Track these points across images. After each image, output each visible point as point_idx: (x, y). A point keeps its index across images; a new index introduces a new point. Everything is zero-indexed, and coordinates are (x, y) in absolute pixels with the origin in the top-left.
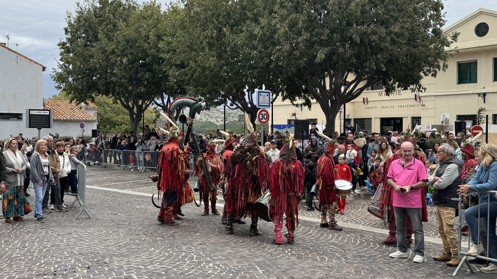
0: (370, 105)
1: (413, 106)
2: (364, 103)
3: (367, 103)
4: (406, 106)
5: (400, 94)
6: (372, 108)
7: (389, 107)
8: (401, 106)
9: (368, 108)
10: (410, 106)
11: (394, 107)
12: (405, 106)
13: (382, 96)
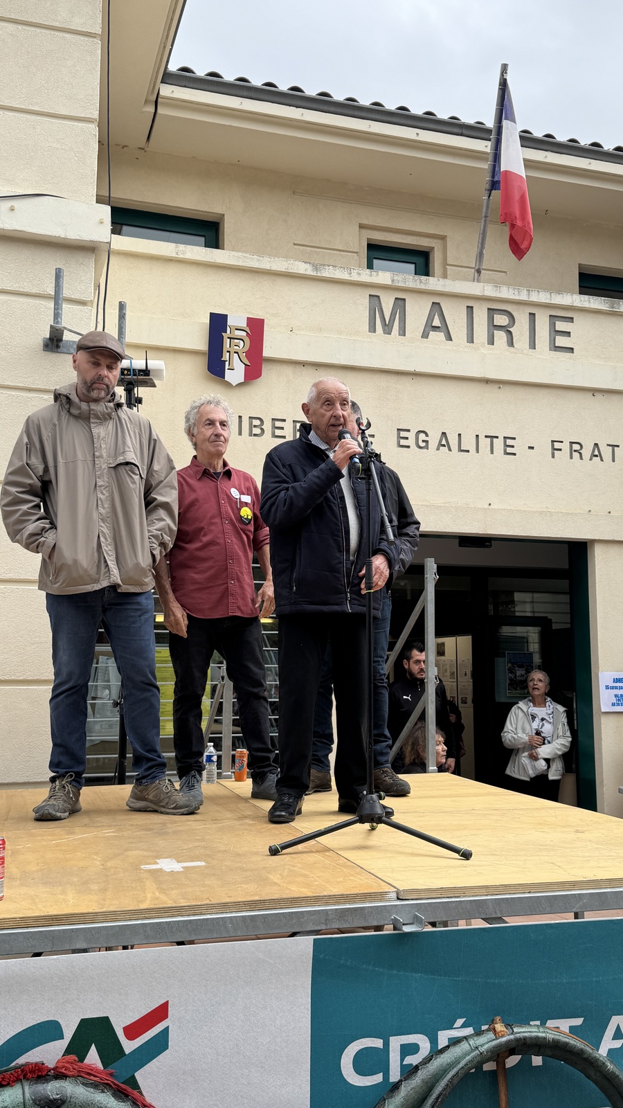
3: (253, 373)
5: (561, 341)
7: (469, 443)
8: (576, 448)
9: (255, 426)
11: (519, 446)
12: (606, 452)
13: (403, 332)
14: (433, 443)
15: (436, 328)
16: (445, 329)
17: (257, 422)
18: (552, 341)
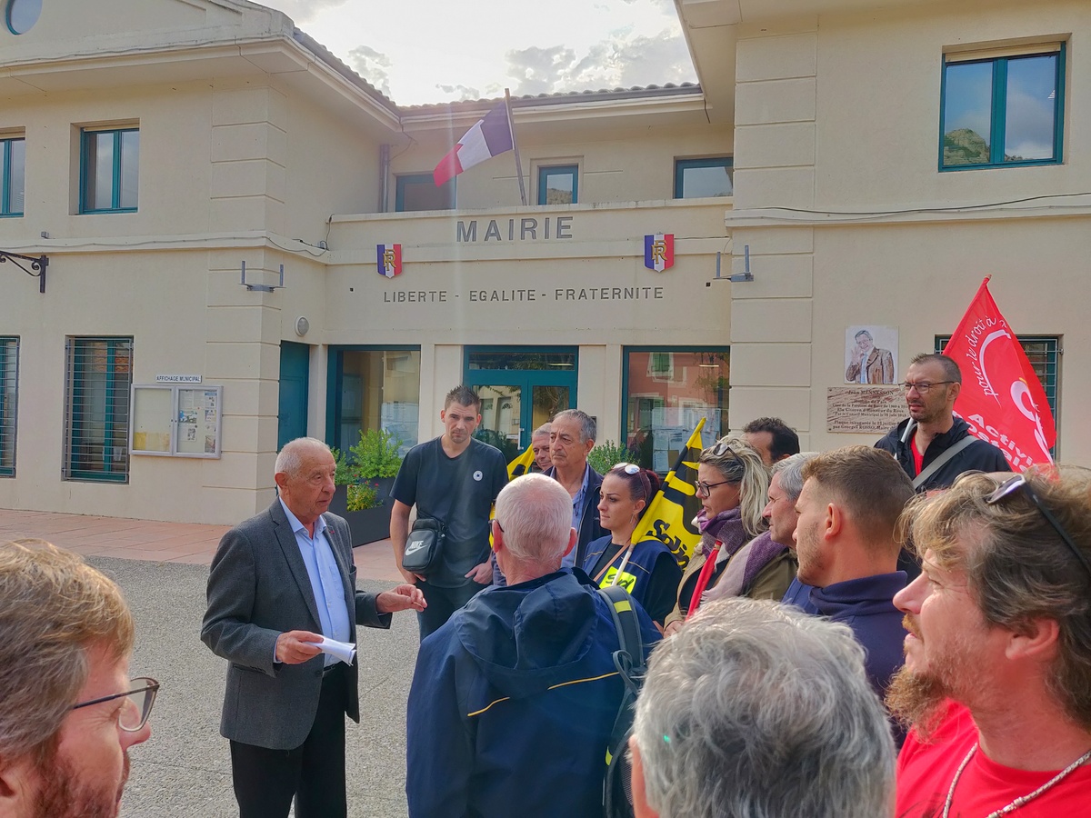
0: (411, 280)
1: (630, 293)
2: (382, 271)
3: (398, 271)
4: (598, 293)
5: (563, 232)
6: (422, 296)
7: (508, 296)
8: (570, 293)
9: (401, 297)
10: (616, 292)
11: (537, 295)
12: (589, 294)
13: (474, 239)
14: (489, 298)
15: (492, 235)
16: (497, 234)
17: (402, 294)
18: (559, 231)
